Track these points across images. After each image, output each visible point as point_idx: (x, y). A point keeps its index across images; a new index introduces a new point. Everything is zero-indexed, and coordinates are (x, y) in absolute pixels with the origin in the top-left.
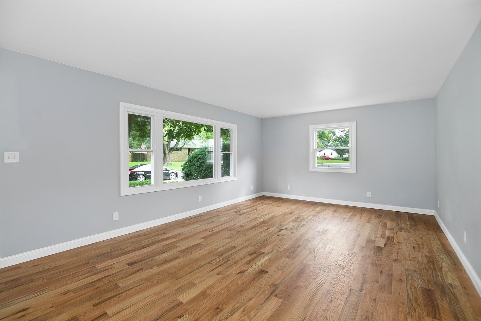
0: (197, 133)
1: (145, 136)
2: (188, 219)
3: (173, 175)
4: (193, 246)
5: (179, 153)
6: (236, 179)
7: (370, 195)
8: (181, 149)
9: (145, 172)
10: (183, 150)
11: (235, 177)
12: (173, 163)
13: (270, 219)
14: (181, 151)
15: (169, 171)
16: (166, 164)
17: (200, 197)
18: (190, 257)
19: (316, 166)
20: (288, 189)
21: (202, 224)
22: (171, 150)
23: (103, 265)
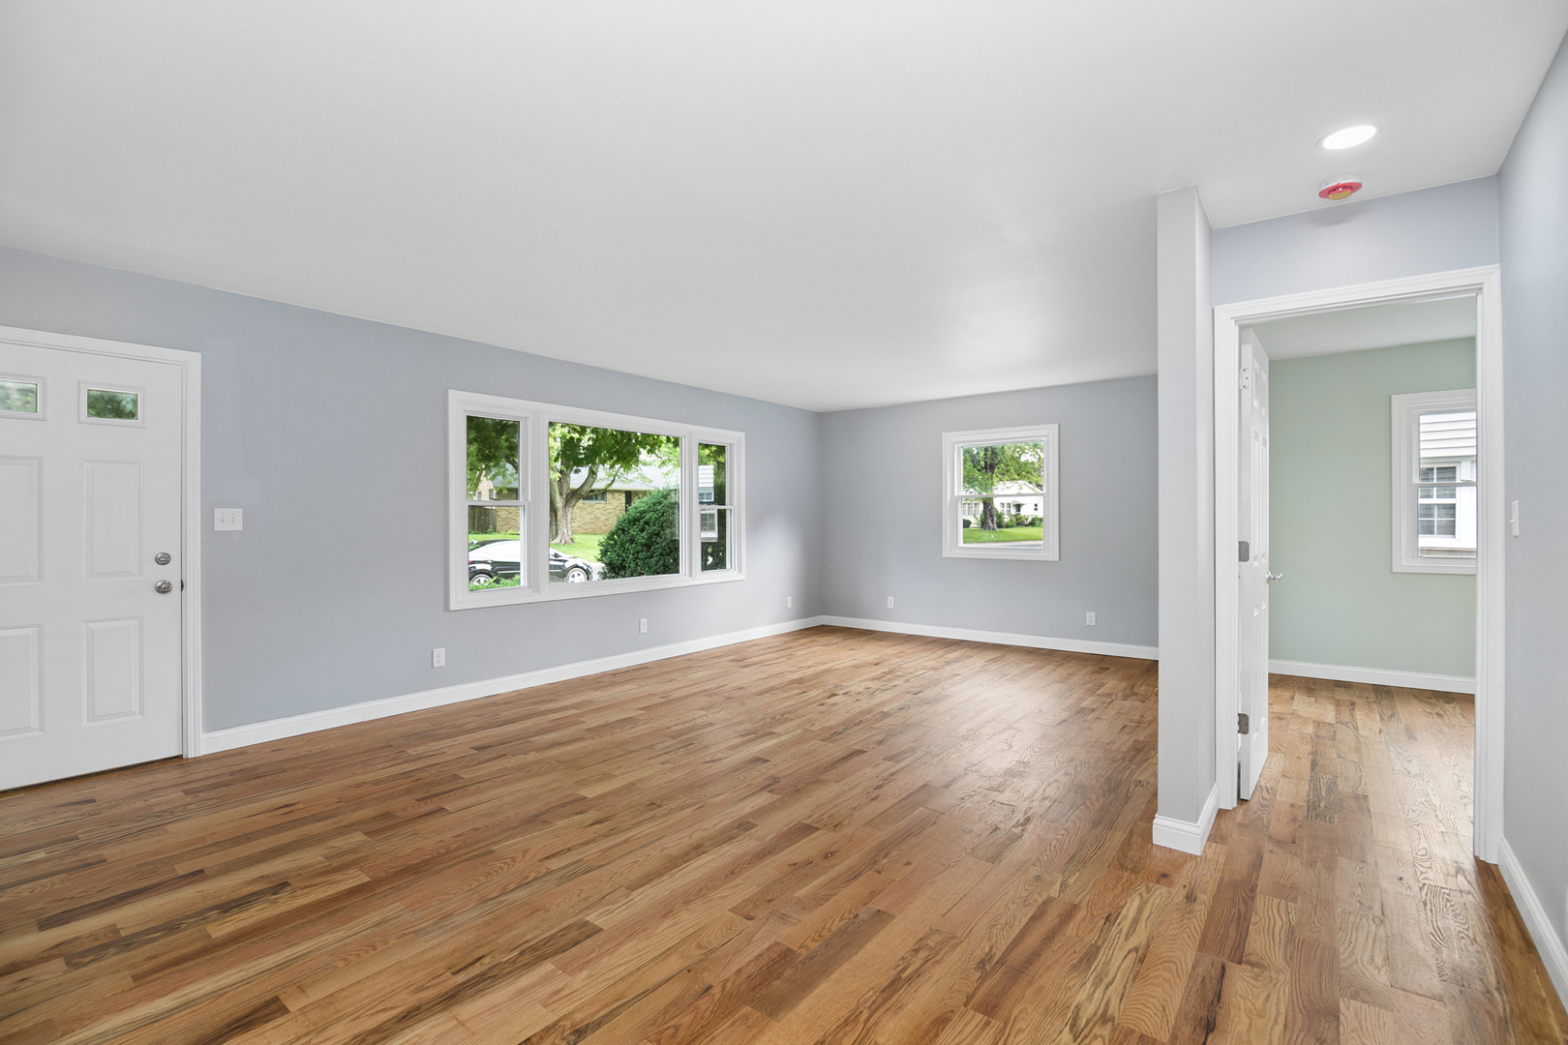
0: (648, 447)
1: (494, 457)
2: (610, 674)
3: (576, 575)
4: (616, 721)
5: (597, 506)
6: (742, 577)
7: (1094, 619)
8: (602, 494)
9: (494, 563)
10: (609, 496)
11: (740, 571)
12: (577, 538)
13: (817, 674)
14: (603, 502)
15: (565, 561)
16: (557, 540)
17: (644, 621)
18: (608, 738)
19: (961, 544)
20: (889, 606)
21: (643, 683)
22: (574, 496)
23: (421, 749)
